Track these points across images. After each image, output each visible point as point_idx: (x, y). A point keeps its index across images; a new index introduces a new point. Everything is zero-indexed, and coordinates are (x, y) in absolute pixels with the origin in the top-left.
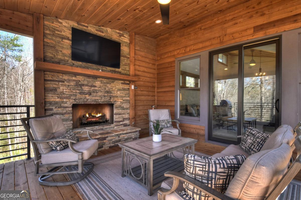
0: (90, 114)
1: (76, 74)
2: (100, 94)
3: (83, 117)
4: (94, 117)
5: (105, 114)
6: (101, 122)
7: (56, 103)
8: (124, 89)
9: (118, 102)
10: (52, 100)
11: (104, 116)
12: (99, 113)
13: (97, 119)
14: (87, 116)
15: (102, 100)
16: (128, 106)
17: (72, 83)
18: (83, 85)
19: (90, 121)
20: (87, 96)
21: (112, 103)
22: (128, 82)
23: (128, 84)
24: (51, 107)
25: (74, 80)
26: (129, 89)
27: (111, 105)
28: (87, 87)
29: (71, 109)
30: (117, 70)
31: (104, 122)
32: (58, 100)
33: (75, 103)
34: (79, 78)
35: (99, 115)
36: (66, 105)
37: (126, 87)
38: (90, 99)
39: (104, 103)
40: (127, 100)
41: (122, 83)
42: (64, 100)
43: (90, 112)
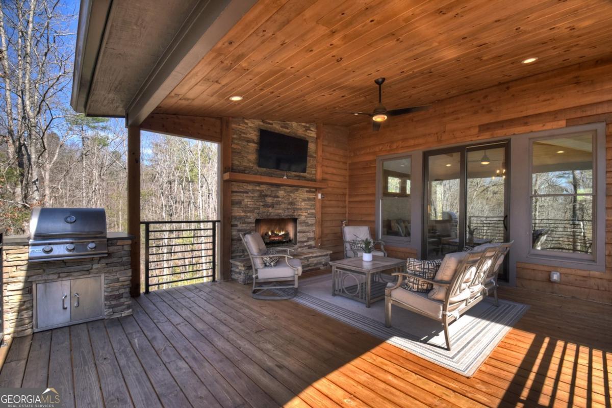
0: (272, 232)
1: (259, 184)
2: (283, 206)
3: (266, 234)
4: (277, 235)
5: (289, 232)
6: (284, 242)
7: (241, 218)
8: (309, 199)
9: (303, 216)
10: (237, 214)
11: (287, 234)
12: (282, 231)
13: (280, 238)
14: (270, 233)
15: (286, 214)
16: (314, 222)
17: (256, 195)
18: (266, 196)
19: (273, 240)
20: (270, 209)
21: (296, 217)
22: (314, 190)
23: (314, 192)
24: (236, 223)
25: (258, 191)
26: (314, 198)
27: (294, 220)
28: (270, 198)
29: (254, 225)
30: (302, 174)
31: (287, 242)
32: (242, 214)
33: (258, 218)
34: (263, 187)
35: (282, 233)
36: (249, 220)
37: (312, 196)
38: (273, 212)
39: (287, 218)
40: (312, 214)
41: (307, 191)
42: (248, 214)
43: (272, 229)
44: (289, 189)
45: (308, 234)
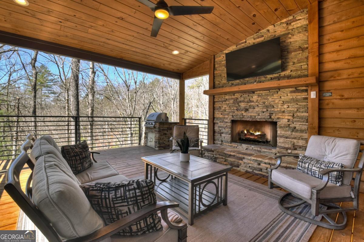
0: (248, 131)
1: (234, 93)
2: (257, 109)
3: (242, 132)
4: (252, 134)
5: (265, 133)
6: (260, 142)
7: (221, 119)
8: (296, 101)
9: (283, 121)
10: (218, 116)
11: (263, 135)
12: (258, 131)
13: (257, 138)
14: (246, 132)
15: (259, 117)
16: (306, 127)
17: (232, 101)
18: (240, 102)
19: (249, 138)
20: (243, 112)
21: (274, 120)
22: (304, 88)
23: (306, 91)
24: (217, 122)
25: (232, 99)
26: (306, 99)
27: (274, 124)
28: (243, 104)
29: (230, 124)
30: (283, 74)
31: (264, 142)
32: (221, 116)
33: (233, 119)
34: (237, 95)
35: (257, 133)
36: (226, 120)
38: (248, 116)
39: (261, 120)
40: (302, 118)
41: (291, 92)
42: (226, 116)
43: (248, 129)
44: (264, 93)
45: (295, 141)
